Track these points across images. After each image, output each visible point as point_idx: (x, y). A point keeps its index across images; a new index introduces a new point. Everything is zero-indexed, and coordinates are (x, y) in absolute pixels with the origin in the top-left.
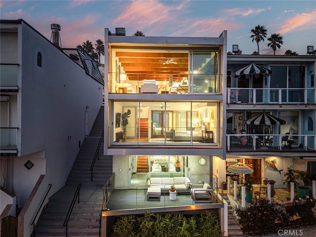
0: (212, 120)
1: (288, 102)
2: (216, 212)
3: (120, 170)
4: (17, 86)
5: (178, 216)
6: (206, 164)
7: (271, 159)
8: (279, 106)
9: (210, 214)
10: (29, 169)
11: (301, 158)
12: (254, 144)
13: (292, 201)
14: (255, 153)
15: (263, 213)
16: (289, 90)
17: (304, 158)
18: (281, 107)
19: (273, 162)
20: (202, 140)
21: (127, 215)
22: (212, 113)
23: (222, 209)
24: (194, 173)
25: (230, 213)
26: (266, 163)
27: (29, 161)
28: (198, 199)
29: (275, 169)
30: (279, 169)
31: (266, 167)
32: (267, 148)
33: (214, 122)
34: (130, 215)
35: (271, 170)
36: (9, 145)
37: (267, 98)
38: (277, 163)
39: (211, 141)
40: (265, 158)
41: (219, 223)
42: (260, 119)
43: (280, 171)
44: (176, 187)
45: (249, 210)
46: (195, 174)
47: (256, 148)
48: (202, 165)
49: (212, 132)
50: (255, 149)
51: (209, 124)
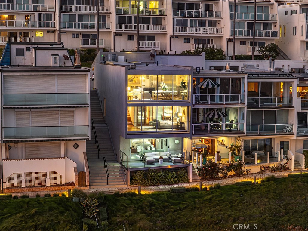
0: (184, 115)
1: (230, 102)
2: (186, 168)
3: (125, 149)
4: (88, 104)
5: (166, 171)
6: (179, 143)
7: (221, 138)
8: (223, 105)
9: (183, 170)
10: (76, 148)
11: (239, 137)
12: (209, 129)
13: (229, 163)
14: (209, 135)
15: (211, 168)
16: (231, 95)
17: (241, 137)
18: (225, 106)
19: (222, 141)
20: (177, 127)
21: (140, 170)
22: (184, 110)
23: (189, 167)
24: (172, 149)
25: (193, 169)
26: (218, 141)
27: (76, 144)
28: (176, 162)
29: (224, 145)
31: (218, 144)
33: (185, 117)
34: (142, 170)
35: (221, 146)
36: (75, 135)
38: (225, 141)
39: (183, 128)
40: (217, 138)
41: (188, 174)
42: (212, 114)
44: (164, 157)
45: (204, 167)
46: (172, 150)
47: (210, 132)
48: (177, 144)
49: (184, 123)
51: (182, 117)
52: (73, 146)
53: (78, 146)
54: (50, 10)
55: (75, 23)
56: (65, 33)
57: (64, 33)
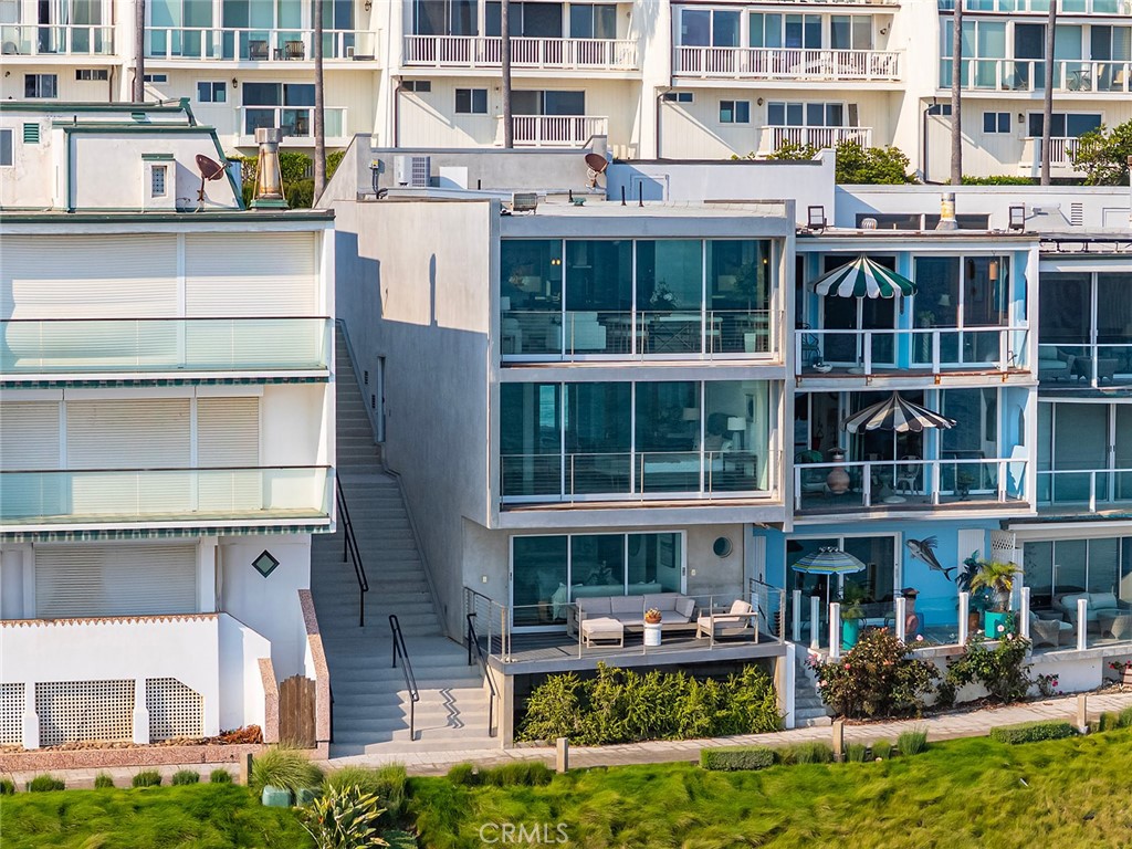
1: (961, 364)
3: (485, 579)
4: (326, 368)
6: (733, 552)
8: (932, 380)
10: (265, 575)
12: (867, 490)
15: (880, 666)
16: (964, 332)
18: (937, 382)
23: (781, 658)
24: (698, 581)
27: (266, 553)
29: (934, 566)
32: (903, 500)
36: (264, 509)
37: (904, 354)
41: (775, 692)
42: (882, 415)
43: (948, 570)
45: (847, 660)
47: (872, 502)
50: (868, 504)
51: (743, 434)
52: (253, 564)
53: (276, 563)
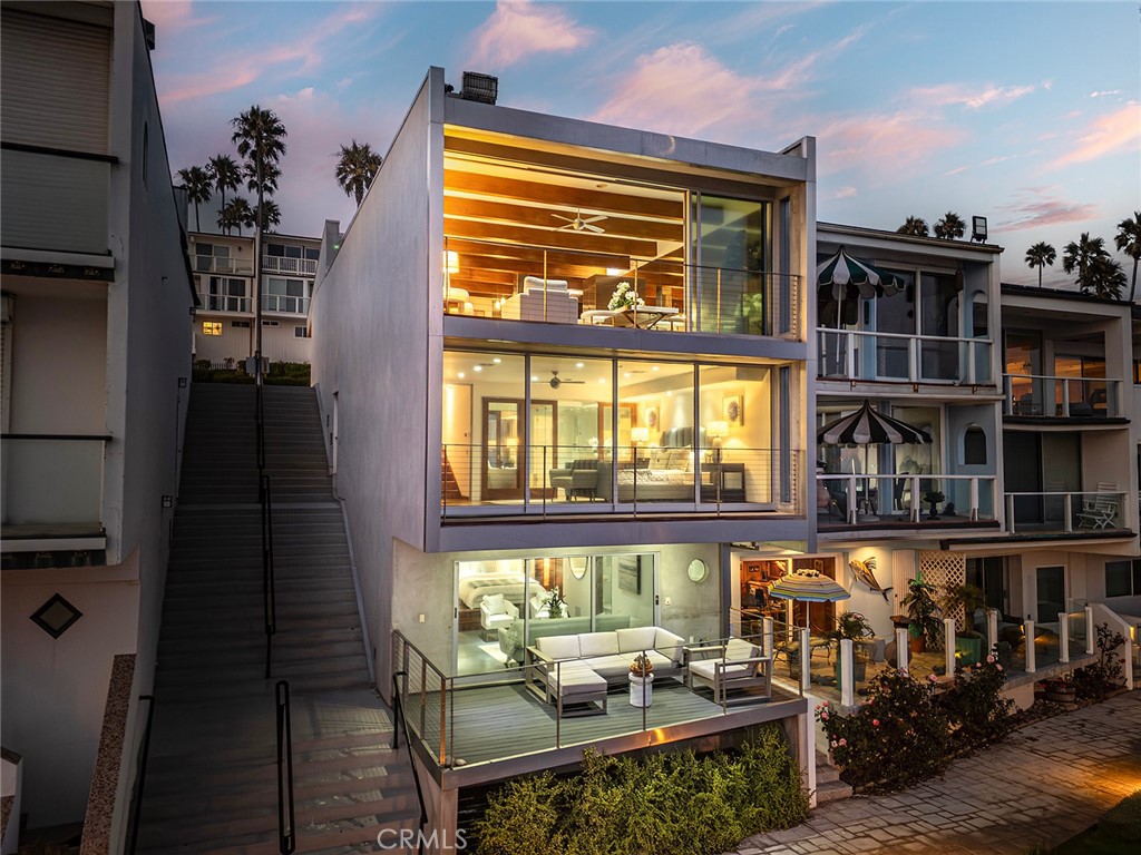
0: (737, 429)
3: (422, 618)
4: (109, 253)
6: (707, 579)
8: (911, 388)
10: (56, 633)
11: (945, 544)
13: (950, 674)
14: (856, 534)
17: (952, 548)
18: (916, 391)
19: (867, 565)
23: (801, 717)
24: (674, 611)
26: (852, 568)
27: (57, 598)
29: (874, 586)
30: (883, 588)
31: (851, 580)
35: (864, 590)
40: (845, 554)
43: (886, 590)
46: (676, 616)
48: (696, 583)
49: (739, 469)
52: (36, 617)
53: (78, 615)
54: (241, 272)
55: (301, 301)
56: (276, 324)
57: (273, 324)
